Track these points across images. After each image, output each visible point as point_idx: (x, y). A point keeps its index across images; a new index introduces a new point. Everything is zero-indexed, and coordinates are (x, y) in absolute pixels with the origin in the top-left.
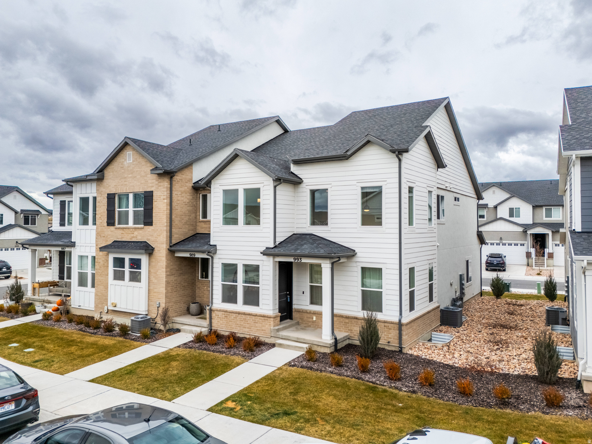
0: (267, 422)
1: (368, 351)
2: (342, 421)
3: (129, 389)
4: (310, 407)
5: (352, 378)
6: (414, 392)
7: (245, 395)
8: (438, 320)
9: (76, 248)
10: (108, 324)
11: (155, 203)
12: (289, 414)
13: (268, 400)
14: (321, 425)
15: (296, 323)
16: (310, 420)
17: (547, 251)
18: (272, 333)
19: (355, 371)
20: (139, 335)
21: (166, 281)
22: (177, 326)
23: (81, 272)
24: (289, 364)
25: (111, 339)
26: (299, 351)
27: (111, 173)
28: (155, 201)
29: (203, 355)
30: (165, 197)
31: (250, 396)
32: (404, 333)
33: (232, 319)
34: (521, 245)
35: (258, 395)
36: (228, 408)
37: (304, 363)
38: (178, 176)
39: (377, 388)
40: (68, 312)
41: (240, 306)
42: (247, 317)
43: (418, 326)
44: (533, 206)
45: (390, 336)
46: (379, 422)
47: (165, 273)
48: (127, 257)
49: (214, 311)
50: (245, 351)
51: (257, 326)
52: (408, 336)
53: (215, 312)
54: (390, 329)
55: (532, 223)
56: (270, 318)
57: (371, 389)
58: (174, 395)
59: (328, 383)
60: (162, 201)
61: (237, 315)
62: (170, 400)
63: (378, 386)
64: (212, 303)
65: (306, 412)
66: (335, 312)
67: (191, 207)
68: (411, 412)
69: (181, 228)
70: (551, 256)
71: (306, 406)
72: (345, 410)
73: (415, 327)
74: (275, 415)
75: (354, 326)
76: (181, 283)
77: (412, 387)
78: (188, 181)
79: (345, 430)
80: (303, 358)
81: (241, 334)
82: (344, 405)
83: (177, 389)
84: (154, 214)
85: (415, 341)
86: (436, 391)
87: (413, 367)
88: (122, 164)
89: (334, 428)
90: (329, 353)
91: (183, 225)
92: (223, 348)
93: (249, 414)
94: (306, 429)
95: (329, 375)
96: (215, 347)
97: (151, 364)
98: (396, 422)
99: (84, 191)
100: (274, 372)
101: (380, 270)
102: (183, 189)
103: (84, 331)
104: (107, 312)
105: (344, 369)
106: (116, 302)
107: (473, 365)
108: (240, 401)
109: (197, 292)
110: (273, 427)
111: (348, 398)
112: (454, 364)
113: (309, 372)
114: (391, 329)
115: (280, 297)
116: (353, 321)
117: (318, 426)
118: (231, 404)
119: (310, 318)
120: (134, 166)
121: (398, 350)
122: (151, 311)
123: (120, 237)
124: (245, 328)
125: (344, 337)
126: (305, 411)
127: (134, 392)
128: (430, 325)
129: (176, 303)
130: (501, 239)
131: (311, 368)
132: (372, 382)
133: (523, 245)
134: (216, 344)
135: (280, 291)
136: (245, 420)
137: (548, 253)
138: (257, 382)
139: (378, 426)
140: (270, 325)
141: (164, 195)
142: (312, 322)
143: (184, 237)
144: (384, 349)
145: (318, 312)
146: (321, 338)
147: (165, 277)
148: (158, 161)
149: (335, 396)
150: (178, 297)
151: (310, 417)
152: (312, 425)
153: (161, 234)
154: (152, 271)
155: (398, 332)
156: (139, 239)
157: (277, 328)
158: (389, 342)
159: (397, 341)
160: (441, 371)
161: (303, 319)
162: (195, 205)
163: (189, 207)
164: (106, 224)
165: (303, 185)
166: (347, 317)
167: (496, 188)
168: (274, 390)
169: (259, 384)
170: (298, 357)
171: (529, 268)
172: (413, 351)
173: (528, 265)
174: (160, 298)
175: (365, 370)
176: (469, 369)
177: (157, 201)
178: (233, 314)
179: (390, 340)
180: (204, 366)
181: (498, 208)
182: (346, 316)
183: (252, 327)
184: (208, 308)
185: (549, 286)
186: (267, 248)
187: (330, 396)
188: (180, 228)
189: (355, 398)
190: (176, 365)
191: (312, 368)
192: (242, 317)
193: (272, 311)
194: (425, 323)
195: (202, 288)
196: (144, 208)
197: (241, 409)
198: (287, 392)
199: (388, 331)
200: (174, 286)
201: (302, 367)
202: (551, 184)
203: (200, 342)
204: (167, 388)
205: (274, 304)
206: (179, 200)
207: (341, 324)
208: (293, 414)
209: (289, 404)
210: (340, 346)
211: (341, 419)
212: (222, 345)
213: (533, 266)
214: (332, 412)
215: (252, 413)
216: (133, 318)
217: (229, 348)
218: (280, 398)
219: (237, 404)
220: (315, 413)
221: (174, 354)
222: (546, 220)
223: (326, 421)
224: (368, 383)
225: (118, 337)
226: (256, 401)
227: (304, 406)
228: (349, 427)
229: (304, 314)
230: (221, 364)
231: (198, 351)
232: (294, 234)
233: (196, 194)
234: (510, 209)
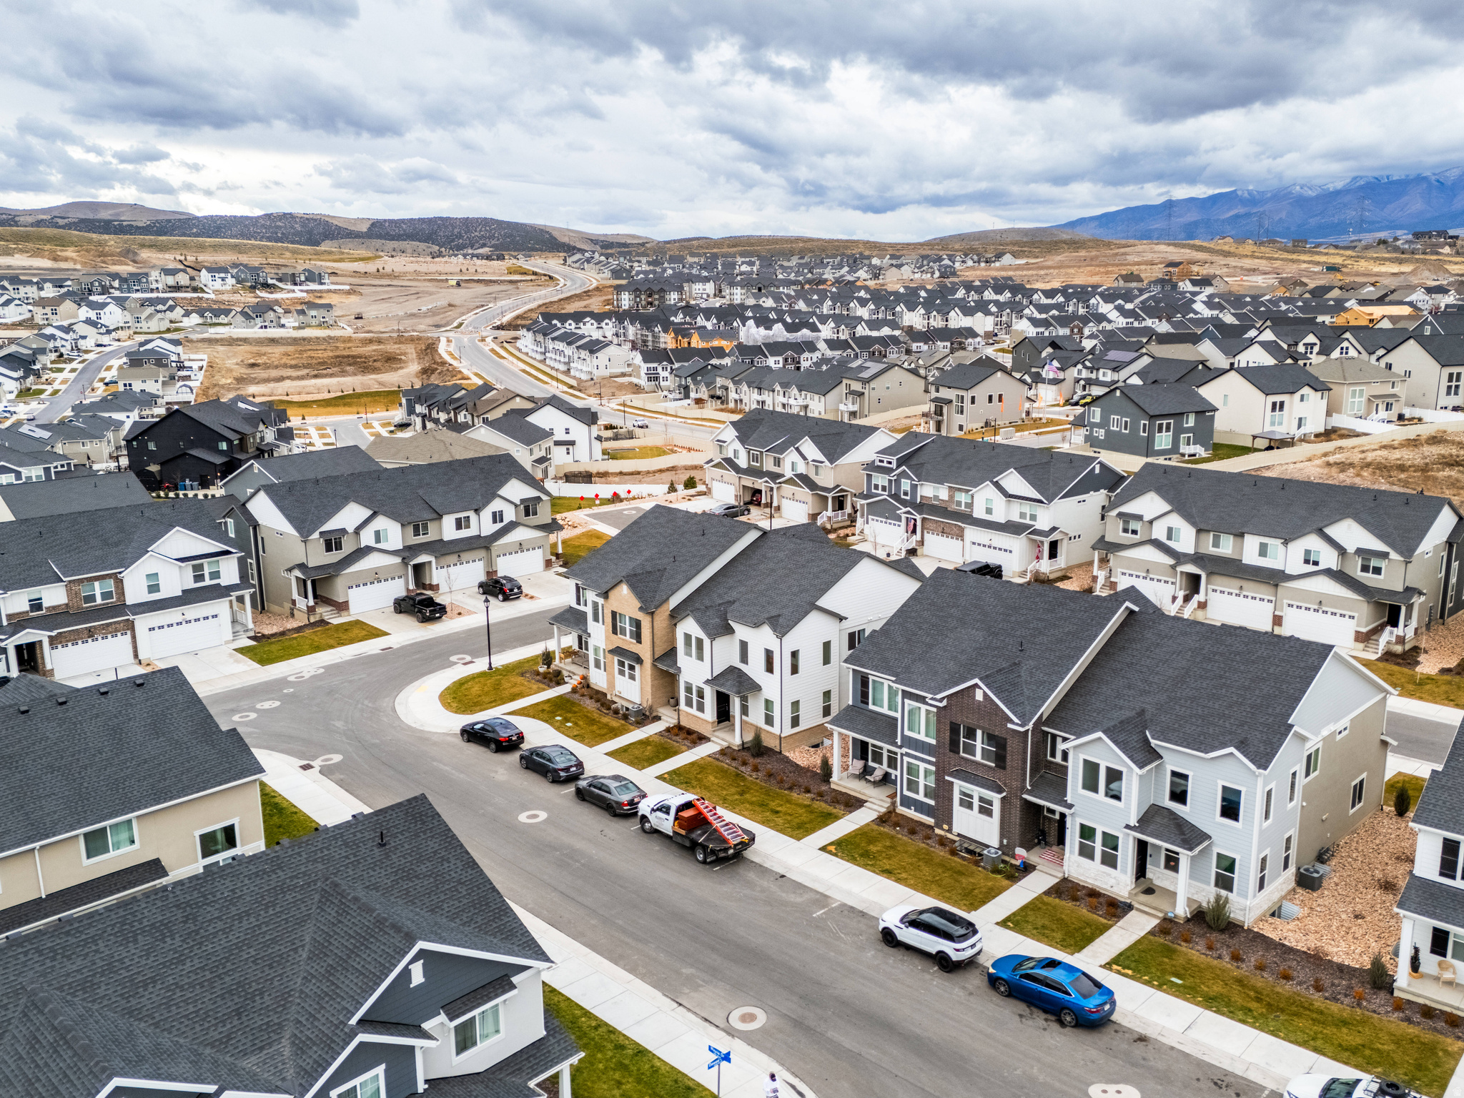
1: (752, 751)
5: (737, 769)
18: (710, 731)
21: (652, 682)
23: (596, 658)
24: (714, 754)
26: (721, 746)
29: (666, 742)
33: (689, 719)
37: (723, 755)
40: (588, 686)
41: (694, 711)
42: (698, 719)
47: (650, 679)
48: (626, 661)
50: (694, 740)
51: (703, 725)
53: (680, 711)
56: (711, 721)
59: (722, 769)
60: (647, 628)
61: (691, 715)
64: (680, 705)
76: (660, 686)
80: (722, 751)
81: (694, 730)
84: (642, 635)
90: (734, 751)
92: (683, 737)
96: (678, 735)
103: (601, 709)
106: (620, 689)
115: (718, 709)
123: (621, 646)
124: (697, 725)
140: (710, 725)
143: (661, 655)
146: (733, 740)
153: (647, 650)
154: (642, 675)
156: (634, 650)
157: (713, 728)
164: (612, 631)
165: (735, 636)
170: (719, 751)
174: (648, 693)
177: (643, 627)
181: (1154, 523)
183: (700, 725)
184: (677, 708)
186: (709, 678)
188: (659, 647)
190: (650, 748)
192: (694, 717)
193: (713, 717)
195: (674, 693)
200: (656, 687)
201: (721, 757)
205: (714, 714)
210: (741, 746)
216: (632, 705)
217: (686, 737)
222: (1210, 551)
231: (666, 737)
232: (730, 667)
234: (1170, 527)
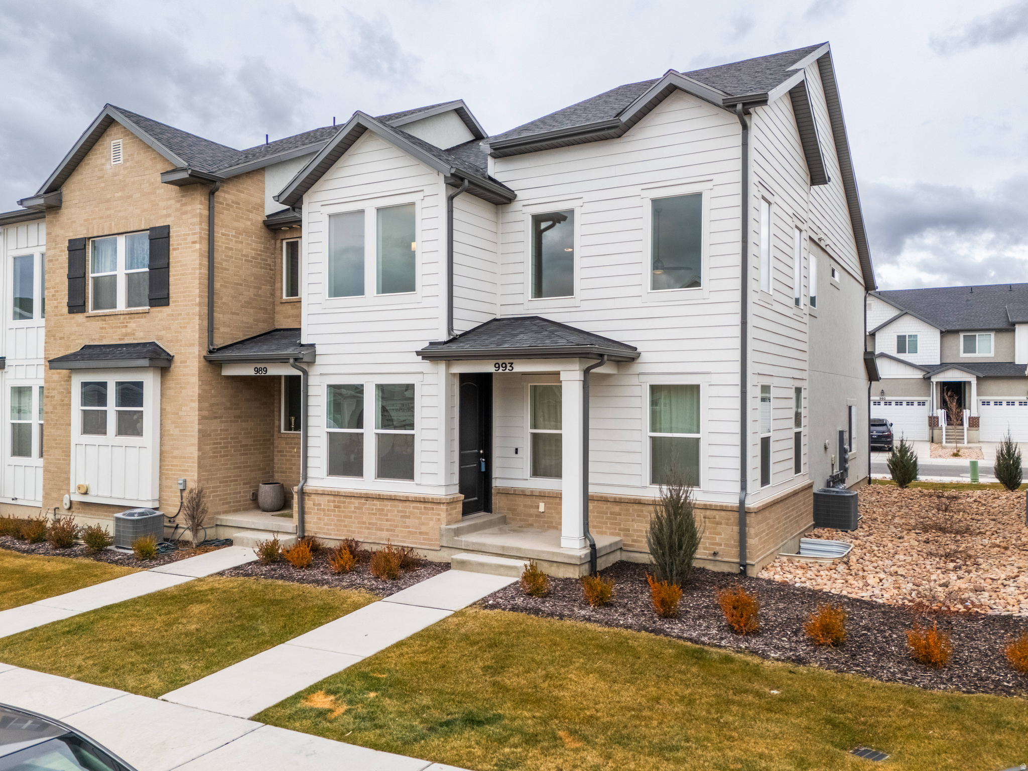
0: (417, 747)
1: (671, 571)
2: (628, 738)
3: (57, 669)
4: (538, 702)
5: (639, 631)
6: (799, 661)
7: (365, 676)
8: (809, 514)
9: (6, 370)
10: (63, 529)
11: (175, 252)
12: (480, 723)
13: (425, 686)
14: (572, 750)
15: (499, 519)
16: (539, 738)
17: (966, 414)
18: (444, 538)
19: (645, 615)
20: (132, 552)
21: (200, 431)
22: (225, 534)
23: (19, 424)
24: (484, 604)
25: (63, 562)
26: (507, 575)
27: (78, 193)
28: (174, 249)
29: (274, 590)
30: (196, 238)
31: (376, 678)
32: (751, 531)
33: (350, 512)
34: (919, 404)
35: (399, 675)
36: (311, 709)
37: (519, 601)
38: (228, 193)
39: (707, 652)
41: (368, 482)
42: (386, 506)
43: (777, 519)
44: (942, 332)
45: (717, 540)
46: (731, 737)
47: (197, 413)
48: (112, 381)
49: (309, 494)
50: (377, 578)
51: (408, 524)
52: (760, 539)
53: (313, 497)
54: (719, 523)
55: (939, 363)
56: (439, 503)
57: (693, 656)
58: (172, 682)
59: (580, 643)
60: (190, 247)
61: (363, 501)
62: (155, 695)
63: (706, 648)
64: (306, 478)
65: (528, 717)
66: (592, 490)
67: (261, 268)
68: (809, 710)
69: (238, 314)
70: (974, 423)
71: (525, 700)
72: (633, 709)
73: (771, 521)
74: (441, 725)
75: (633, 520)
76: (237, 438)
77: (791, 650)
78: (254, 208)
79: (642, 762)
80: (517, 589)
81: (372, 546)
82: (628, 695)
83: (185, 667)
84: (171, 279)
85: (772, 553)
86: (853, 656)
87: (781, 605)
88: (101, 170)
89: (609, 757)
90: (577, 580)
91: (242, 306)
92: (326, 574)
93: (368, 724)
94: (529, 762)
95: (581, 624)
96: (307, 572)
97: (138, 611)
98: (776, 737)
99: (22, 243)
100: (444, 621)
101: (694, 390)
102: (241, 225)
103: (8, 548)
104: (70, 508)
105: (616, 611)
106: (87, 483)
107: (918, 600)
108: (349, 691)
109: (276, 461)
110: (434, 760)
111: (637, 678)
112: (874, 599)
113: (532, 620)
114: (721, 524)
115: (463, 459)
116: (632, 508)
117: (562, 754)
118: (321, 701)
119: (531, 507)
120: (126, 172)
121: (738, 572)
122: (165, 500)
123: (97, 336)
124: (382, 530)
125: (611, 545)
126: (526, 713)
127: (68, 676)
128: (797, 522)
129: (227, 482)
130: (883, 392)
131: (537, 612)
132: (691, 640)
133: (924, 404)
134: (309, 566)
135: (462, 447)
136: (354, 744)
137: (970, 418)
138: (400, 644)
139: (730, 748)
140: (439, 520)
141: (194, 234)
142: (537, 516)
143: (244, 335)
144: (704, 569)
145: (549, 493)
146: (559, 545)
147: (197, 422)
148: (179, 155)
149: (602, 674)
150: (229, 469)
151: (540, 728)
152: (545, 752)
153: (188, 323)
154: (168, 408)
155: (736, 529)
156: (140, 337)
157: (454, 526)
158: (715, 554)
159: (735, 551)
160: (848, 613)
161: (515, 510)
162: (270, 265)
163: (256, 267)
164: (66, 309)
165: (516, 205)
166: (618, 501)
167: (874, 298)
168: (440, 662)
169: (406, 649)
170: (505, 589)
171: (934, 445)
172: (772, 573)
173: (932, 441)
174: (187, 471)
175: (668, 612)
176: (911, 608)
177: (178, 249)
178: (353, 500)
179: (717, 548)
180: (269, 613)
181: (878, 336)
182: (615, 498)
183: (397, 526)
184: (296, 489)
185: (1004, 459)
186: (431, 344)
187: (588, 673)
188: (233, 313)
189: (654, 677)
190: (201, 612)
191: (540, 610)
192: (374, 505)
193: (444, 489)
194: (789, 517)
195: (287, 452)
196: (150, 267)
197: (348, 712)
198: (477, 667)
199: (714, 528)
200: (220, 443)
201: (514, 609)
202: (971, 292)
203: (274, 562)
204: (160, 664)
205: (448, 474)
206: (231, 249)
207: (602, 518)
208: (489, 721)
209: (479, 696)
210: (602, 564)
211: (625, 732)
212: (325, 567)
213: (941, 443)
214: (599, 714)
215: (376, 722)
216: (120, 515)
217: (339, 573)
218: (456, 682)
219: (337, 699)
220: (551, 717)
221: (205, 587)
222: (965, 357)
223: (585, 739)
224: (681, 642)
225: (80, 558)
226: (391, 690)
227: (522, 701)
228: (650, 754)
229: (517, 498)
230: (314, 606)
231: (263, 581)
232: (495, 320)
233: (273, 241)
234: (899, 337)
